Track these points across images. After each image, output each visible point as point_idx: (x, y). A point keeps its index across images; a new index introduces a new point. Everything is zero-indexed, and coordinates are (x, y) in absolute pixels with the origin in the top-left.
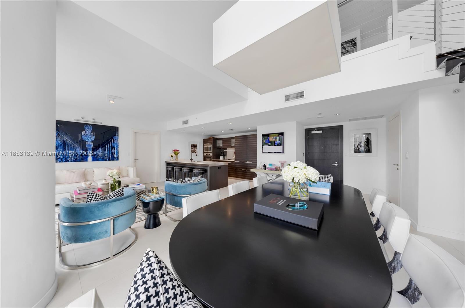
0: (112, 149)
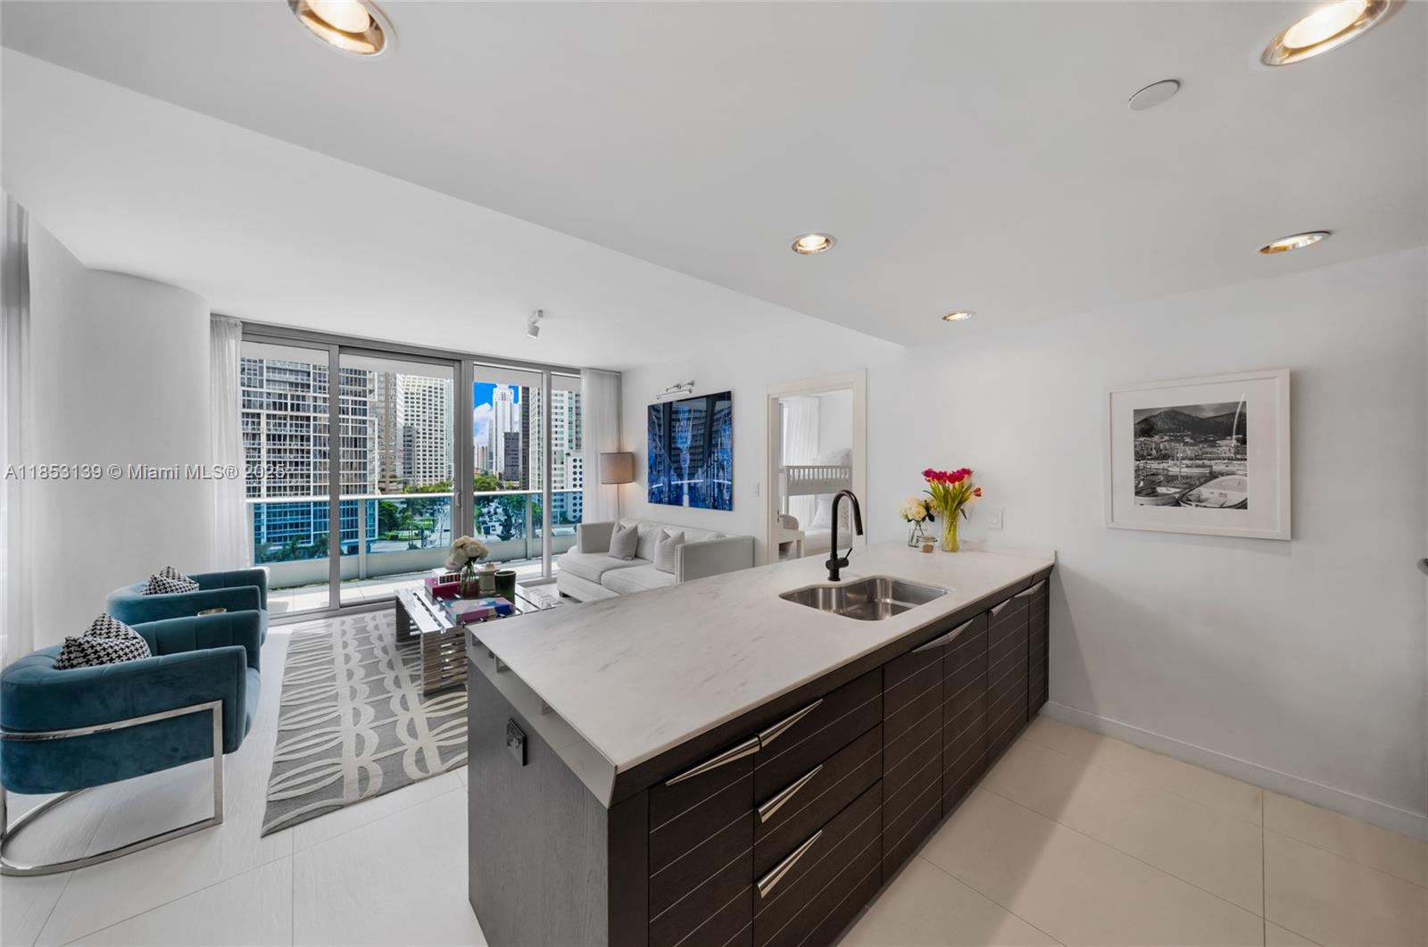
0: (719, 471)
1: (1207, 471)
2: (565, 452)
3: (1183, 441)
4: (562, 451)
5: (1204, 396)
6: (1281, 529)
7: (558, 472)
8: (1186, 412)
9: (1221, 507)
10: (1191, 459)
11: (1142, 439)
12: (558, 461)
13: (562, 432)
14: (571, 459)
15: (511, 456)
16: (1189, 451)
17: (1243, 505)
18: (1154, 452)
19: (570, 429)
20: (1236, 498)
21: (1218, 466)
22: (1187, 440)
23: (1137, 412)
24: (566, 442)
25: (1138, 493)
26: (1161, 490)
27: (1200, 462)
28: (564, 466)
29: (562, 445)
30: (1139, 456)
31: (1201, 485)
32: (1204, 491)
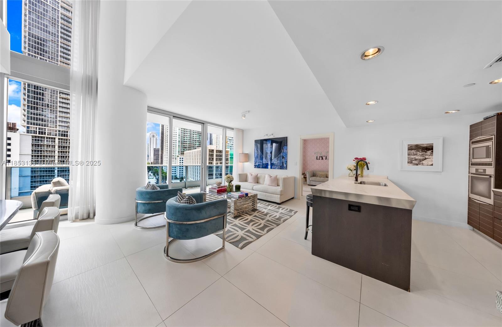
0: (282, 159)
1: (424, 158)
2: (177, 155)
3: (419, 151)
4: (176, 155)
5: (424, 142)
6: (440, 170)
7: (174, 162)
8: (420, 145)
9: (427, 165)
10: (421, 155)
11: (410, 151)
12: (174, 158)
13: (176, 149)
14: (179, 158)
15: (156, 156)
16: (421, 154)
17: (432, 165)
18: (412, 154)
19: (179, 148)
20: (431, 163)
21: (427, 157)
22: (420, 151)
23: (408, 145)
24: (177, 152)
25: (408, 163)
26: (413, 162)
27: (423, 156)
28: (176, 160)
29: (176, 153)
30: (409, 155)
31: (423, 161)
32: (424, 162)
